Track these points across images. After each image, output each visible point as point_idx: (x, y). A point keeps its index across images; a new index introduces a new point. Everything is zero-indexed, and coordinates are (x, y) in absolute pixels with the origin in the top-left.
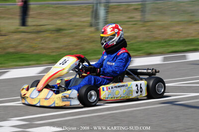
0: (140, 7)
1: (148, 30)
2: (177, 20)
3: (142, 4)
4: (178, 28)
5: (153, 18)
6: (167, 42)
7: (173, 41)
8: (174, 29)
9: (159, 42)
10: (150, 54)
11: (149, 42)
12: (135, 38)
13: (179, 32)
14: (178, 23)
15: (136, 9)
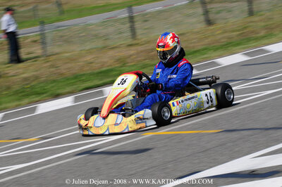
0: (38, 38)
1: (52, 66)
2: (88, 48)
3: (41, 34)
4: (89, 58)
5: (57, 50)
6: (77, 77)
7: (84, 75)
8: (85, 59)
9: (68, 79)
10: (57, 96)
11: (54, 81)
12: (37, 78)
13: (91, 63)
14: (90, 52)
15: (35, 41)
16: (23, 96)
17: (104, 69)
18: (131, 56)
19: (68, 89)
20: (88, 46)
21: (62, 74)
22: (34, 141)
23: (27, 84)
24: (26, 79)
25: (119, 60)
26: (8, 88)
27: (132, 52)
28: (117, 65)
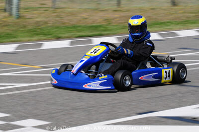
1: (57, 16)
2: (84, 7)
4: (85, 15)
5: (62, 5)
6: (74, 27)
7: (79, 26)
8: (82, 15)
9: (68, 28)
10: (58, 38)
11: (58, 27)
12: (46, 23)
13: (86, 19)
14: (86, 10)
16: (34, 34)
17: (94, 25)
18: (115, 18)
19: (67, 35)
20: (85, 6)
21: (64, 23)
22: (37, 68)
23: (38, 26)
24: (38, 22)
25: (106, 20)
26: (24, 27)
27: (116, 16)
28: (104, 24)
